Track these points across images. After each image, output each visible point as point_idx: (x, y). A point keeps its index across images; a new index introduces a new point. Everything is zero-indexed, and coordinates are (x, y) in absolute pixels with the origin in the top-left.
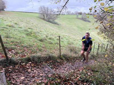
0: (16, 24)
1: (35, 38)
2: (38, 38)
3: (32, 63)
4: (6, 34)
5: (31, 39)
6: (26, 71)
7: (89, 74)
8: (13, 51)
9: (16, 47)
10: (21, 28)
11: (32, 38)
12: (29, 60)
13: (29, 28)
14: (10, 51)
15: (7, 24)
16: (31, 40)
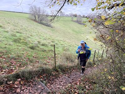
0: (1, 26)
1: (25, 45)
2: (29, 45)
3: (22, 80)
5: (20, 46)
6: (13, 91)
7: (87, 87)
9: (1, 58)
10: (7, 32)
12: (18, 76)
13: (18, 32)
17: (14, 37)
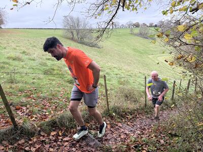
0: (24, 52)
1: (60, 77)
2: (66, 77)
4: (9, 76)
5: (54, 80)
7: (162, 141)
8: (24, 108)
9: (29, 99)
10: (34, 60)
11: (55, 78)
12: (54, 124)
13: (49, 59)
14: (19, 109)
15: (9, 55)
16: (54, 82)
17: (44, 66)
